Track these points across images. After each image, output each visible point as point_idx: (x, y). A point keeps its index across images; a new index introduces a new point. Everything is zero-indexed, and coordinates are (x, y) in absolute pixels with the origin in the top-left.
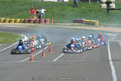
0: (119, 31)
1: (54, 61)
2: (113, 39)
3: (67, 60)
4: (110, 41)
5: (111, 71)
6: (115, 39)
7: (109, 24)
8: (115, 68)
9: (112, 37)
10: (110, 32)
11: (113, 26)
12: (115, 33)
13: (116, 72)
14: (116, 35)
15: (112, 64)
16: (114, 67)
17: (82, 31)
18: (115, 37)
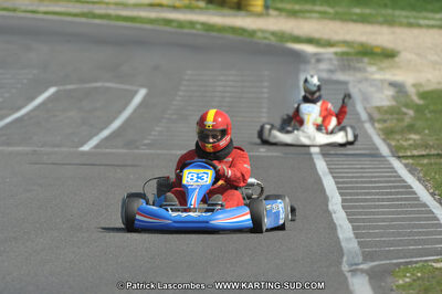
0: (349, 38)
1: (86, 148)
2: (323, 66)
3: (137, 148)
5: (325, 200)
6: (332, 67)
7: (308, 7)
8: (339, 188)
9: (319, 61)
10: (310, 41)
11: (324, 15)
12: (329, 44)
13: (343, 201)
14: (336, 54)
15: (327, 170)
16: (337, 183)
17: (194, 31)
18: (330, 60)
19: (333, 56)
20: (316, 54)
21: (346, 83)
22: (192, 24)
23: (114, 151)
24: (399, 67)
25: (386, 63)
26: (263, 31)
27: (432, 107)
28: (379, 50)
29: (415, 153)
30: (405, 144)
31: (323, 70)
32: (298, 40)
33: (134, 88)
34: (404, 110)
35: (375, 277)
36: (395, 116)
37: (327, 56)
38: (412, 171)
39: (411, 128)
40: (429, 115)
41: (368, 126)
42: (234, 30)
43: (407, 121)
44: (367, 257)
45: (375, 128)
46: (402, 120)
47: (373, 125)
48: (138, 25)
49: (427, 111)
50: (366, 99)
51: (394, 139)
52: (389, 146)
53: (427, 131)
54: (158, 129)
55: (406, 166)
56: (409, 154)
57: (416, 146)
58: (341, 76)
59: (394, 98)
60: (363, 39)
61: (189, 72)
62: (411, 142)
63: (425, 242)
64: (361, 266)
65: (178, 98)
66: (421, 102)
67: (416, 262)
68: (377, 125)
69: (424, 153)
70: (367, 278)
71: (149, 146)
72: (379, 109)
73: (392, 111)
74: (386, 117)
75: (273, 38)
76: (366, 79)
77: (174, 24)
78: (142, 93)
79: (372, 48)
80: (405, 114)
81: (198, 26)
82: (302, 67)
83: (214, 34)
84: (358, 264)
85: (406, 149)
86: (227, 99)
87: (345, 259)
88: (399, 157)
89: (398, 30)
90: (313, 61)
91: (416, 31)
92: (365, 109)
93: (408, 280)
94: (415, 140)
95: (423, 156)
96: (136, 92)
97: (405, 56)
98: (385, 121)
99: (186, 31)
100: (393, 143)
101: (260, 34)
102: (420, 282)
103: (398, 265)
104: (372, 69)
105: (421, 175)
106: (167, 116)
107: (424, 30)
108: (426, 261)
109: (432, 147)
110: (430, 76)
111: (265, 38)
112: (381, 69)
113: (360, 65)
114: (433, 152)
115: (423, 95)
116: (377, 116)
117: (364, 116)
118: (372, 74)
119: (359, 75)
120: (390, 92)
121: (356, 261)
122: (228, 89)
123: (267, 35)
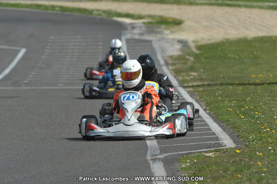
0: (152, 13)
2: (136, 31)
3: (20, 86)
4: (129, 36)
6: (141, 32)
9: (133, 28)
10: (127, 16)
12: (140, 17)
14: (144, 23)
17: (55, 12)
18: (140, 27)
19: (142, 25)
20: (131, 24)
21: (151, 41)
22: (53, 7)
23: (5, 88)
24: (184, 31)
25: (176, 28)
26: (98, 10)
27: (205, 55)
28: (171, 20)
29: (194, 84)
30: (188, 78)
31: (136, 34)
32: (120, 15)
33: (18, 48)
34: (188, 57)
35: (167, 163)
36: (182, 61)
37: (138, 25)
38: (192, 95)
39: (192, 69)
40: (203, 60)
41: (165, 68)
42: (80, 10)
43: (189, 64)
44: (163, 150)
45: (169, 69)
46: (186, 64)
47: (168, 67)
48: (20, 9)
49: (202, 58)
50: (163, 51)
51: (181, 76)
52: (178, 80)
53: (202, 70)
54: (33, 73)
55: (188, 92)
56: (190, 84)
57: (195, 80)
58: (147, 37)
59: (181, 50)
60: (161, 13)
61: (52, 37)
62: (192, 77)
63: (200, 140)
64: (159, 157)
65: (45, 54)
66: (198, 52)
67: (194, 153)
68: (170, 67)
69: (200, 84)
70: (162, 164)
71: (27, 84)
72: (171, 57)
73: (179, 58)
74: (175, 62)
75: (104, 14)
76: (163, 39)
77: (42, 8)
78: (23, 51)
79: (167, 19)
80: (188, 60)
81: (57, 9)
82: (123, 32)
83: (68, 13)
84: (157, 155)
85: (188, 82)
86: (76, 54)
87: (149, 152)
88: (184, 87)
89: (183, 7)
90: (130, 28)
91: (194, 8)
92: (163, 57)
93: (188, 164)
94: (194, 76)
95: (199, 86)
96: (19, 51)
97: (187, 23)
98: (175, 64)
99: (50, 11)
100: (180, 78)
101: (95, 12)
102: (196, 166)
103: (182, 155)
104: (167, 32)
105: (198, 98)
106: (38, 65)
107: (199, 7)
108: (201, 152)
109: (205, 80)
110: (203, 36)
111: (99, 15)
112: (173, 32)
113: (160, 30)
114: (206, 83)
115: (199, 48)
116: (170, 61)
117: (162, 62)
118: (167, 35)
119: (159, 36)
120: (178, 46)
121: (156, 153)
122: (77, 47)
123: (100, 13)
